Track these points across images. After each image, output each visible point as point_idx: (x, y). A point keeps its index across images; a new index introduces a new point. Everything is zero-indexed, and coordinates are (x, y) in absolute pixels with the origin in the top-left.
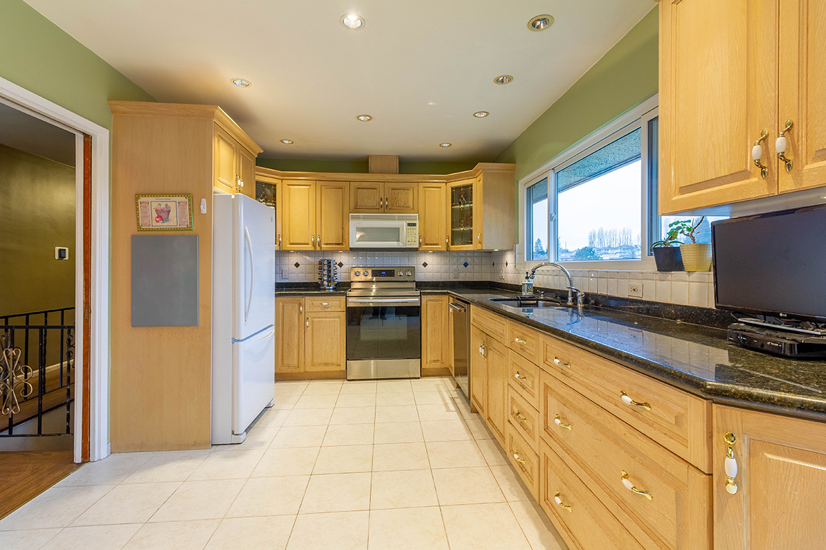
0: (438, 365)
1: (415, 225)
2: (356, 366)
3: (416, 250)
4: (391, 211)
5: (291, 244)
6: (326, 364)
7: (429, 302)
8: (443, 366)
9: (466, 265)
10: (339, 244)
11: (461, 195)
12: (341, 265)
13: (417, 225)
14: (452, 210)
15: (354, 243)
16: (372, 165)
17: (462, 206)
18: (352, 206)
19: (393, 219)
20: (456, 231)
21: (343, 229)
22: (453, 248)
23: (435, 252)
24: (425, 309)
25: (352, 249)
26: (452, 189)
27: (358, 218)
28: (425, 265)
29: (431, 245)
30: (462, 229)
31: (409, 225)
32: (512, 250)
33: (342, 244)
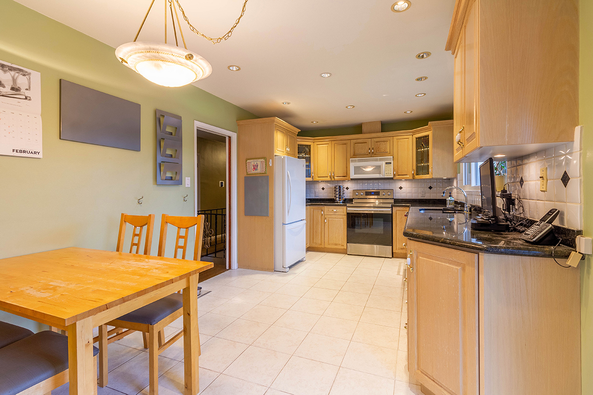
1: (390, 163)
2: (352, 247)
4: (376, 155)
5: (318, 177)
6: (336, 245)
7: (398, 212)
9: (430, 188)
10: (344, 177)
11: (422, 142)
12: (347, 188)
13: (392, 163)
14: (417, 152)
15: (353, 176)
16: (364, 128)
17: (423, 149)
18: (352, 154)
19: (376, 160)
20: (419, 166)
21: (347, 168)
22: (417, 177)
23: (406, 180)
24: (395, 216)
25: (352, 179)
26: (416, 138)
27: (355, 161)
28: (401, 188)
29: (402, 175)
30: (422, 165)
31: (386, 163)
32: (456, 178)
33: (346, 176)
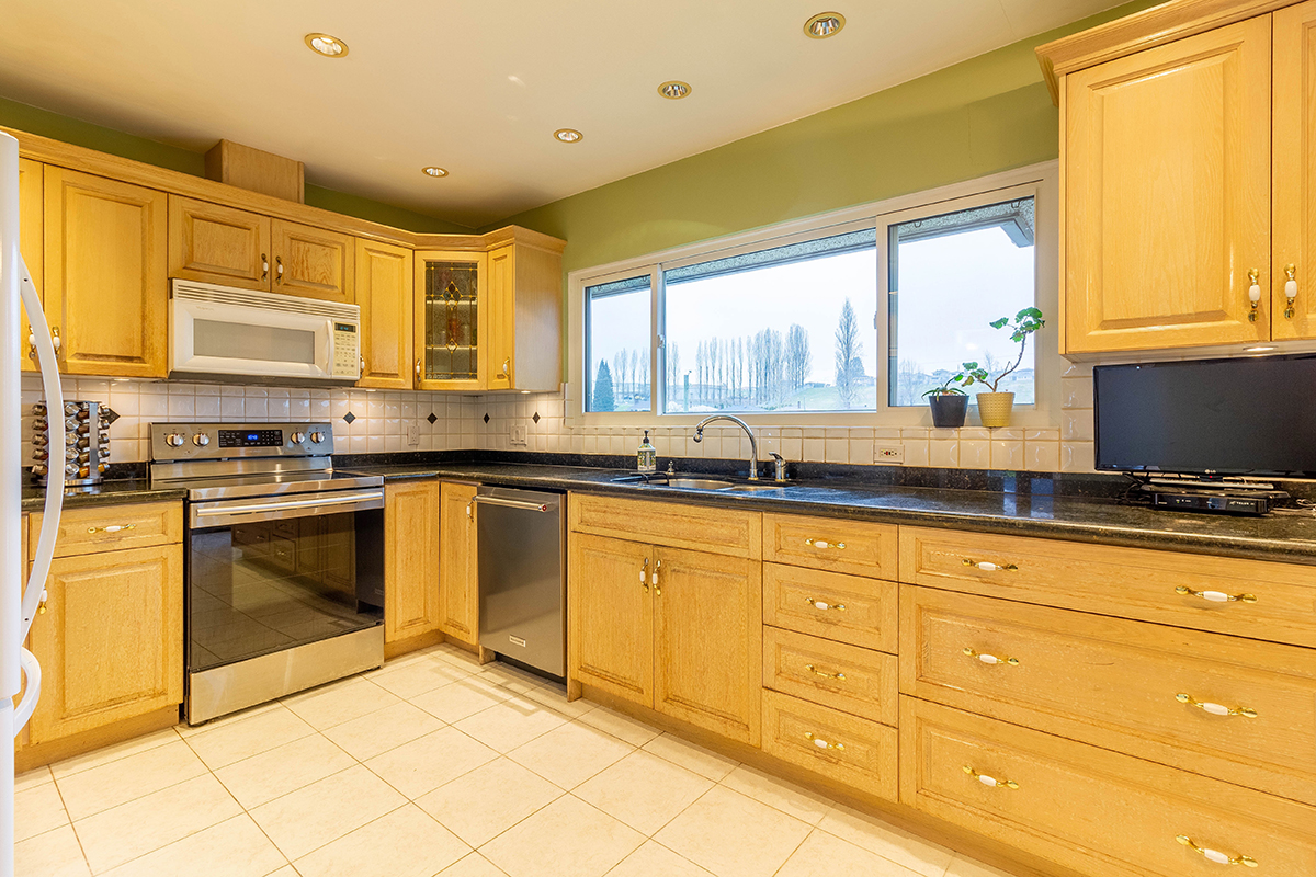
0: (419, 629)
1: (351, 329)
2: (213, 685)
3: (352, 383)
4: (286, 289)
7: (400, 499)
8: (429, 628)
9: (432, 419)
10: (130, 359)
11: (447, 281)
12: (110, 416)
13: (358, 329)
14: (430, 310)
15: (185, 357)
16: (229, 163)
17: (453, 302)
18: (176, 261)
19: (301, 309)
20: (438, 352)
21: (144, 318)
22: (431, 384)
23: (383, 393)
24: (392, 513)
25: (177, 377)
26: (428, 264)
27: (199, 295)
28: (349, 418)
29: (383, 375)
30: (453, 348)
31: (339, 327)
32: (555, 392)
33: (140, 359)
